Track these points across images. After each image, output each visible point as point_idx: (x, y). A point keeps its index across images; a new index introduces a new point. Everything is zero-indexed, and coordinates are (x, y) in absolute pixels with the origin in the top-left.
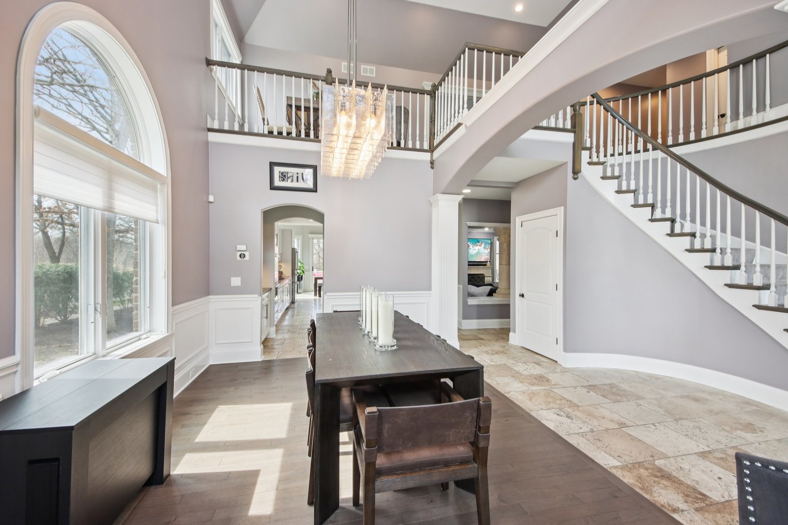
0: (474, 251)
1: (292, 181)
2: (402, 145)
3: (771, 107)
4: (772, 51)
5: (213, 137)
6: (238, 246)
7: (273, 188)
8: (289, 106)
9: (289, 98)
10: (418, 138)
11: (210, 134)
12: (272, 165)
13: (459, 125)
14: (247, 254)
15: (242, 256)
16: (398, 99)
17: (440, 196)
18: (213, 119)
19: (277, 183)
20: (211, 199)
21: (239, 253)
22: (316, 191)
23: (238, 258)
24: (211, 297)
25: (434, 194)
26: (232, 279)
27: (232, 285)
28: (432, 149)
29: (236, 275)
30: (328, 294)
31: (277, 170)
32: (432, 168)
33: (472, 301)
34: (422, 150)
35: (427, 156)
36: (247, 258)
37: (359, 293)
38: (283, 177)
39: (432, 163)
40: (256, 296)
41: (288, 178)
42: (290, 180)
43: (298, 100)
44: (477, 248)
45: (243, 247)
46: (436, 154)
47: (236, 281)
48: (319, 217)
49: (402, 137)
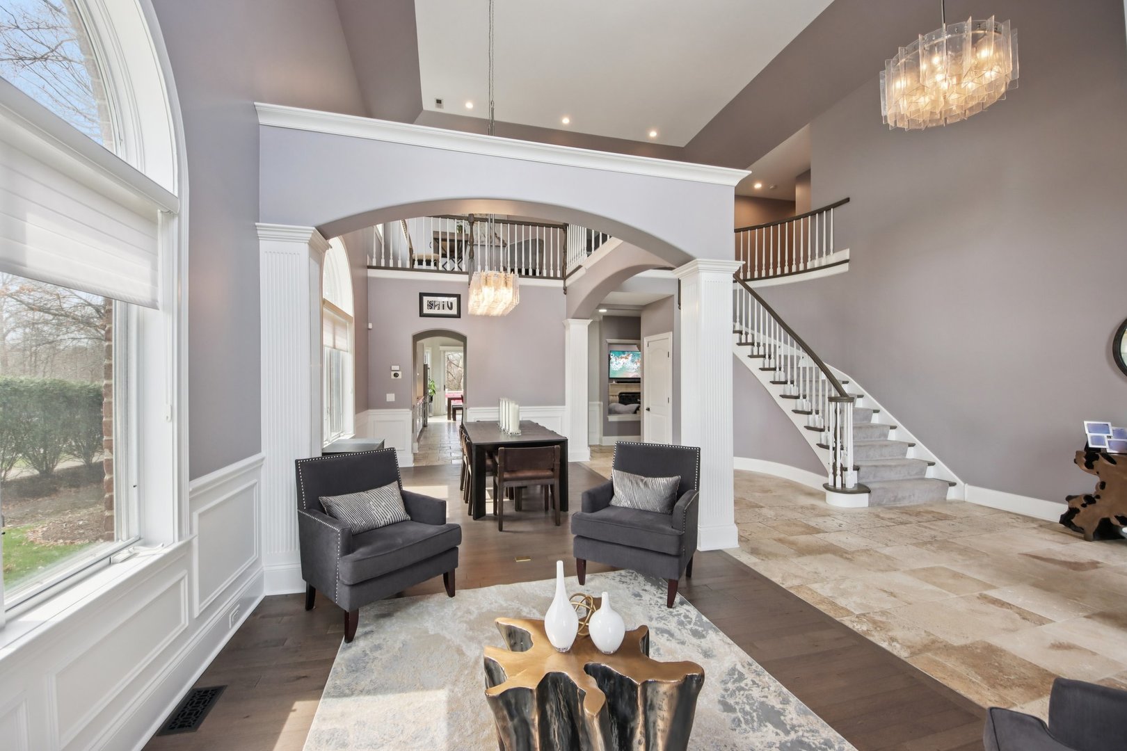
0: (617, 366)
1: (439, 309)
2: (538, 274)
3: (834, 252)
4: (835, 205)
5: (372, 273)
6: (392, 367)
7: (422, 315)
8: (436, 240)
9: (436, 233)
10: (551, 267)
11: (369, 270)
12: (422, 295)
13: (580, 267)
14: (400, 373)
15: (396, 375)
16: (534, 233)
17: (571, 321)
18: (371, 258)
19: (426, 311)
20: (370, 326)
21: (393, 373)
22: (460, 317)
23: (393, 377)
24: (369, 410)
25: (567, 318)
26: (388, 395)
27: (388, 400)
28: (564, 277)
29: (390, 392)
30: (471, 408)
31: (426, 299)
32: (565, 294)
33: (613, 418)
34: (555, 278)
35: (560, 283)
36: (400, 377)
37: (497, 408)
38: (431, 305)
39: (565, 289)
40: (408, 410)
41: (435, 306)
42: (437, 308)
43: (444, 233)
44: (622, 361)
45: (397, 368)
46: (568, 282)
47: (391, 397)
48: (462, 339)
49: (538, 267)
